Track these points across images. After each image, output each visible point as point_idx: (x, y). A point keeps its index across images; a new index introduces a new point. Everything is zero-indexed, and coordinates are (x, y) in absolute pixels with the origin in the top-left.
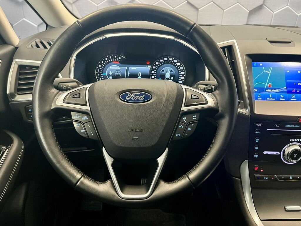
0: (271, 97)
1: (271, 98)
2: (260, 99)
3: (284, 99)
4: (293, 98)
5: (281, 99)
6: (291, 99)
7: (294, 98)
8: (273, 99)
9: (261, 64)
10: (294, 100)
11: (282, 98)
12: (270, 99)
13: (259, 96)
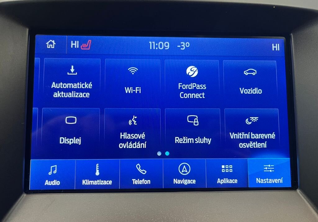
0: (97, 173)
1: (96, 178)
2: (56, 183)
3: (148, 182)
4: (181, 177)
5: (136, 182)
6: (176, 181)
7: (187, 177)
8: (105, 183)
9: (75, 44)
10: (186, 182)
11: (140, 177)
12: (95, 183)
13: (54, 170)
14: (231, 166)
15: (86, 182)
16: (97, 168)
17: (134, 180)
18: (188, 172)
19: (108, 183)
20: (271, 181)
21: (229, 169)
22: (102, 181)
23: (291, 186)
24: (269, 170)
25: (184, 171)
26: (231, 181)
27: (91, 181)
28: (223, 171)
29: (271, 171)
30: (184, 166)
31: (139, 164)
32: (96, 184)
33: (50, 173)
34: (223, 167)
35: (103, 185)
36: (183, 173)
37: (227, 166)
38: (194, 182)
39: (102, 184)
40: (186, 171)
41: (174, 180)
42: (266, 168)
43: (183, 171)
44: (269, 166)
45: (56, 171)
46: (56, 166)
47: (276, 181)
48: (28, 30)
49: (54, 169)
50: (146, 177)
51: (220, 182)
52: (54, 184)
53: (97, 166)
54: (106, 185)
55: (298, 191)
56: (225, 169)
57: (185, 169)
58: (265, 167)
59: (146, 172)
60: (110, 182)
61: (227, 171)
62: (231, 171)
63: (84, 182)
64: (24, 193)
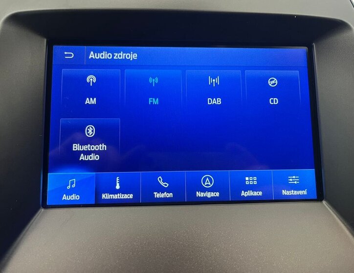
14: (255, 178)
15: (105, 196)
16: (117, 182)
17: (155, 193)
18: (211, 184)
19: (129, 196)
20: (296, 193)
21: (253, 181)
22: (123, 195)
23: (316, 198)
24: (294, 181)
25: (208, 183)
26: (256, 194)
27: (112, 195)
28: (247, 183)
29: (296, 182)
30: (207, 179)
31: (160, 177)
32: (117, 198)
33: (69, 187)
34: (247, 179)
35: (124, 199)
36: (206, 185)
37: (251, 178)
38: (218, 194)
39: (122, 198)
40: (209, 184)
41: (197, 192)
42: (291, 180)
43: (206, 184)
44: (294, 177)
45: (74, 185)
46: (75, 180)
47: (301, 192)
48: (45, 40)
49: (72, 183)
50: (168, 190)
51: (244, 194)
52: (73, 199)
53: (117, 180)
54: (127, 199)
55: (324, 202)
56: (249, 181)
57: (208, 182)
58: (290, 178)
59: (168, 185)
60: (131, 196)
61: (251, 183)
62: (255, 183)
63: (103, 196)
64: (41, 207)
